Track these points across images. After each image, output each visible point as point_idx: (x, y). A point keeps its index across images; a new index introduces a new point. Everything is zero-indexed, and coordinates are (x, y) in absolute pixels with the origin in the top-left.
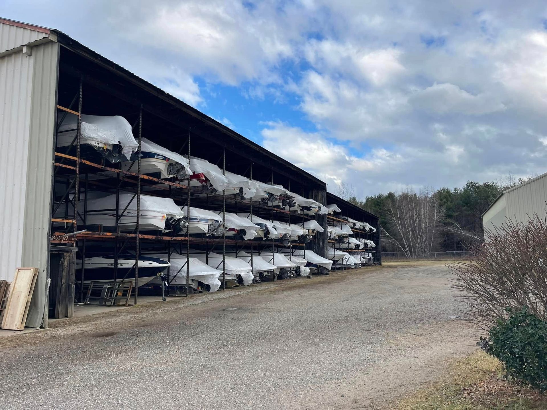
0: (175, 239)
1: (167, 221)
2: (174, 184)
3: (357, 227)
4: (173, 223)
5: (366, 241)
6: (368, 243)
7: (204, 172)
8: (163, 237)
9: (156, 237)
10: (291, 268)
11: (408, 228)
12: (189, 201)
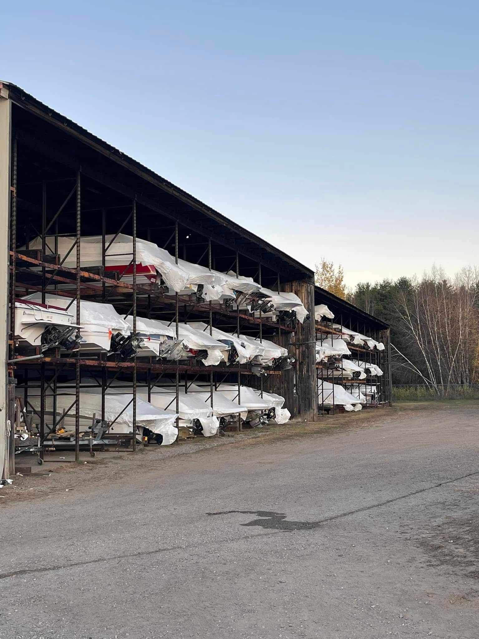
0: (120, 365)
1: (113, 339)
2: (118, 283)
3: (356, 342)
4: (121, 342)
5: (368, 366)
6: (371, 369)
7: (155, 263)
8: (107, 363)
9: (98, 362)
10: (262, 411)
11: (435, 343)
12: (135, 308)
